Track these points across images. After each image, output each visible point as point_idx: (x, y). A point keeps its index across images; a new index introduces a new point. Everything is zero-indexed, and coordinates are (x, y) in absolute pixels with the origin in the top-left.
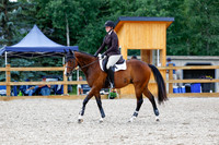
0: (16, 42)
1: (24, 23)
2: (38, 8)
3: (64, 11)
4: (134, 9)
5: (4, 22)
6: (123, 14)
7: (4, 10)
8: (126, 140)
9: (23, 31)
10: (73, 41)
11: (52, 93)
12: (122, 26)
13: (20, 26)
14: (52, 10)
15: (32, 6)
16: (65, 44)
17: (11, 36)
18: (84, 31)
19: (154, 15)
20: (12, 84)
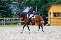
0: (23, 11)
1: (25, 6)
2: (29, 2)
3: (36, 2)
4: (55, 2)
5: (20, 6)
6: (52, 3)
7: (20, 2)
8: (53, 37)
9: (25, 8)
10: (38, 11)
11: (32, 24)
12: (51, 6)
13: (24, 7)
14: (32, 2)
15: (27, 1)
16: (36, 11)
17: (21, 9)
18: (41, 8)
19: (60, 3)
20: (22, 22)
